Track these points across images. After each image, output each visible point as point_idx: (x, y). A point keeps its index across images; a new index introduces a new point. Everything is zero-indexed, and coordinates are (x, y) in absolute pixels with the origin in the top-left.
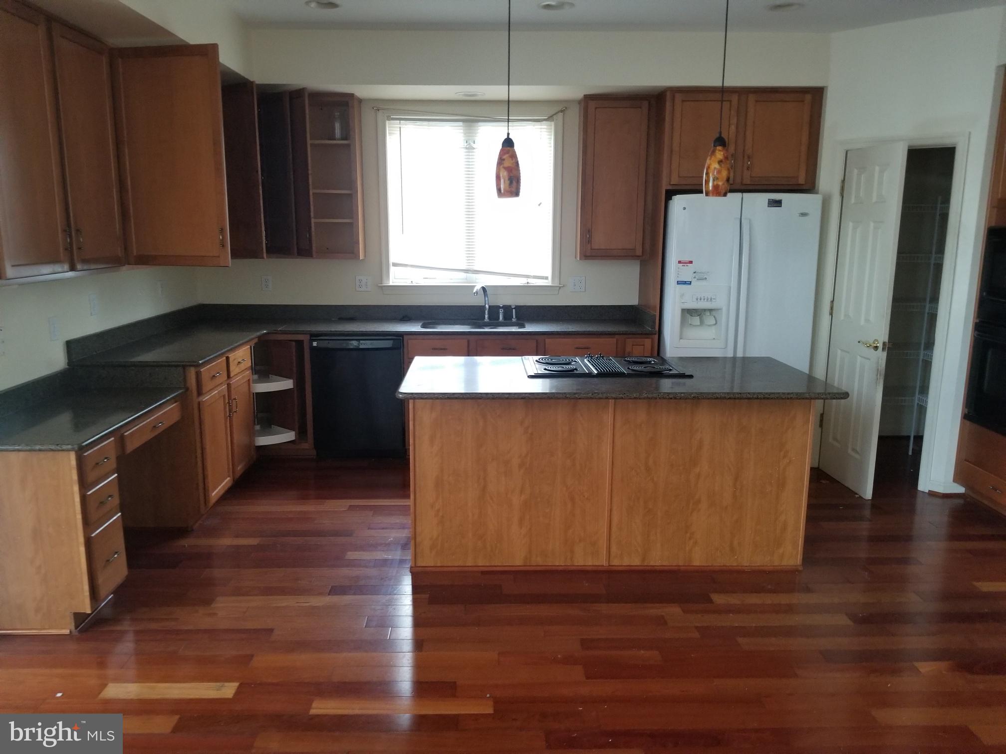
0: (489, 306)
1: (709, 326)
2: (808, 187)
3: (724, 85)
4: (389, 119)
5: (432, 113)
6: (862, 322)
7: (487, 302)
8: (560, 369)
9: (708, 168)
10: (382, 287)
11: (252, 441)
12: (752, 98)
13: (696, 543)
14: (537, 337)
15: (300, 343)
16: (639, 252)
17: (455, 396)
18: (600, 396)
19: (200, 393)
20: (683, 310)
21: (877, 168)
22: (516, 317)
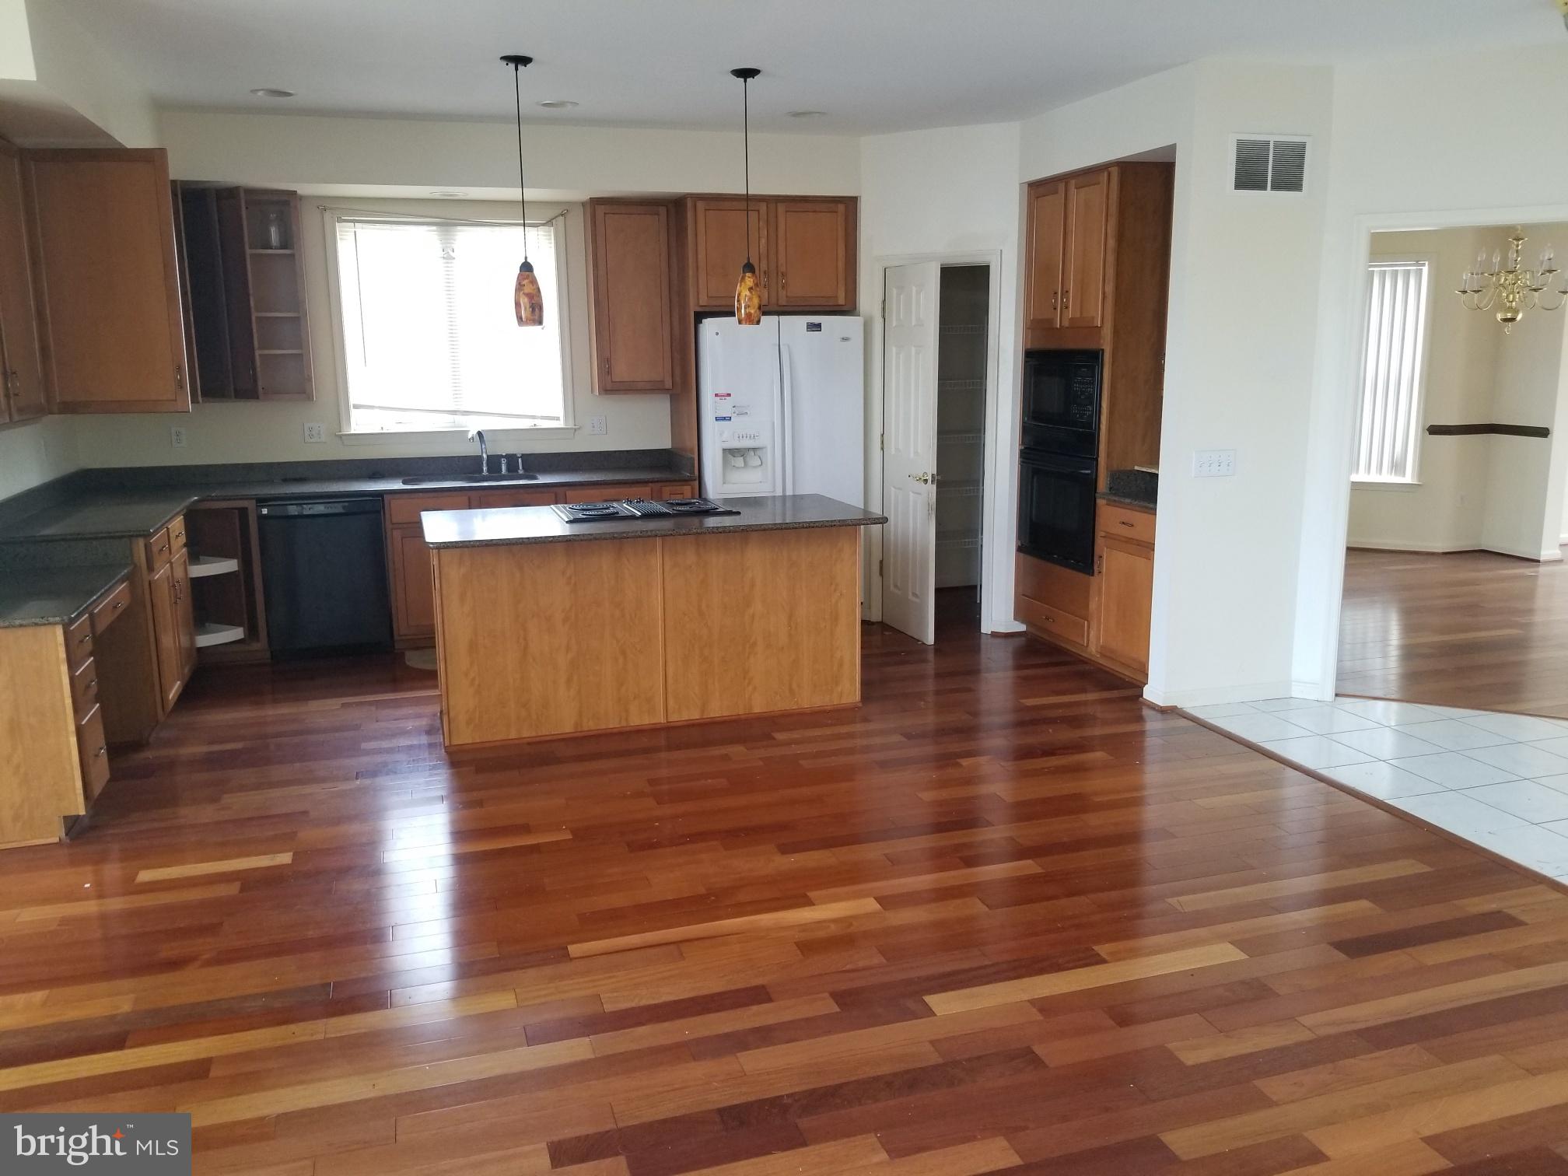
0: (488, 456)
1: (755, 467)
2: (848, 308)
3: (749, 193)
4: (340, 220)
5: (397, 214)
6: (912, 455)
7: (484, 450)
8: (599, 513)
9: (739, 295)
10: (341, 437)
11: (192, 641)
12: (781, 208)
13: (755, 688)
14: (555, 489)
15: (243, 511)
16: (668, 384)
17: (494, 542)
18: (649, 533)
19: (151, 568)
20: (724, 450)
21: (914, 289)
22: (523, 468)
